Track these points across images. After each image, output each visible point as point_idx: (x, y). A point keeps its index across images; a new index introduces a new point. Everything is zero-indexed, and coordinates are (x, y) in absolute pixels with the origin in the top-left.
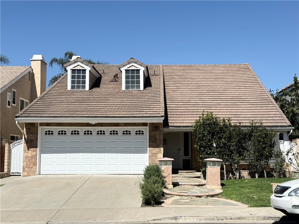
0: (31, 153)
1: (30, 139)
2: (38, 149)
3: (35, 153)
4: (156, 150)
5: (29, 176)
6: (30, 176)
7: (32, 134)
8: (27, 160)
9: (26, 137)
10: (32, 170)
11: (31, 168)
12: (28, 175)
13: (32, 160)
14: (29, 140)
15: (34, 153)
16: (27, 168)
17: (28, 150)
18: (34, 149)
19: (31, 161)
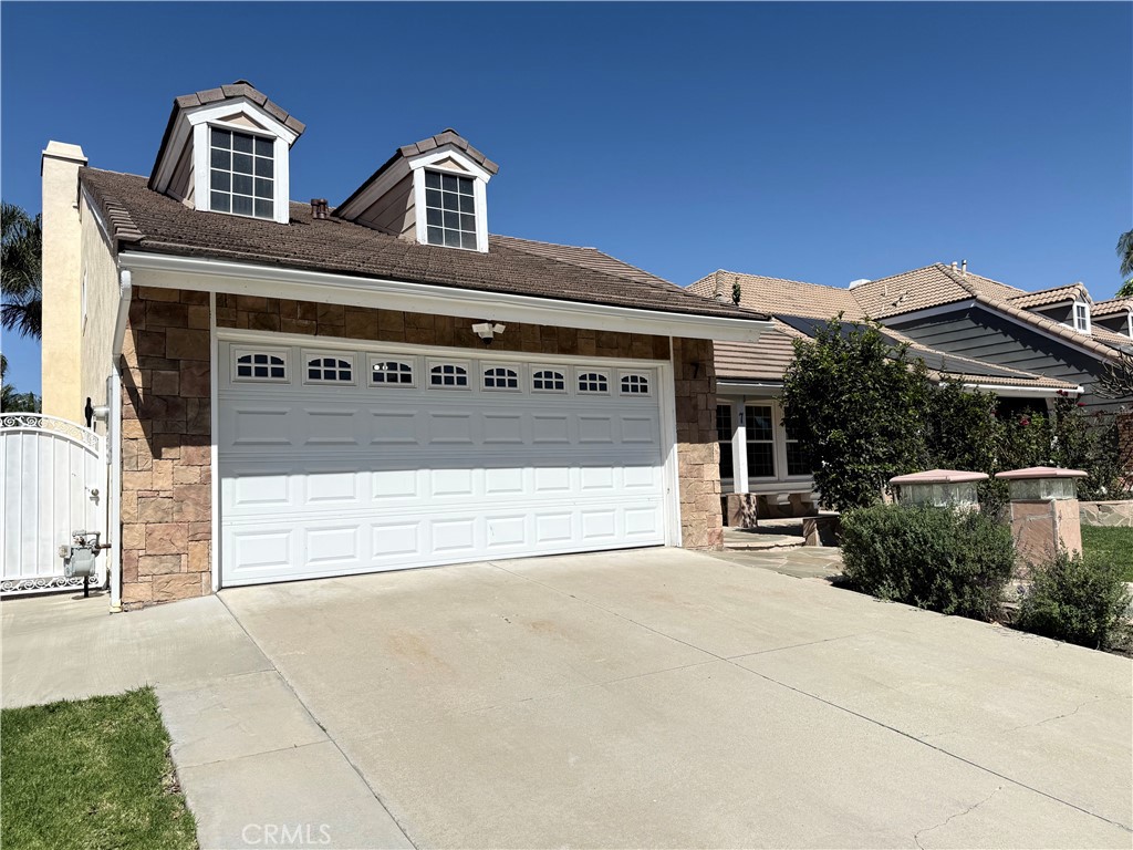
0: (172, 469)
1: (165, 392)
2: (214, 449)
3: (198, 469)
4: (698, 451)
5: (165, 602)
6: (174, 600)
7: (174, 364)
8: (149, 512)
9: (138, 380)
10: (184, 569)
11: (174, 559)
12: (160, 596)
13: (180, 511)
14: (157, 403)
15: (193, 475)
16: (148, 561)
17: (157, 455)
18: (191, 449)
19: (176, 518)
